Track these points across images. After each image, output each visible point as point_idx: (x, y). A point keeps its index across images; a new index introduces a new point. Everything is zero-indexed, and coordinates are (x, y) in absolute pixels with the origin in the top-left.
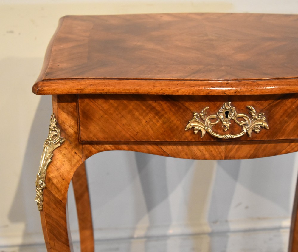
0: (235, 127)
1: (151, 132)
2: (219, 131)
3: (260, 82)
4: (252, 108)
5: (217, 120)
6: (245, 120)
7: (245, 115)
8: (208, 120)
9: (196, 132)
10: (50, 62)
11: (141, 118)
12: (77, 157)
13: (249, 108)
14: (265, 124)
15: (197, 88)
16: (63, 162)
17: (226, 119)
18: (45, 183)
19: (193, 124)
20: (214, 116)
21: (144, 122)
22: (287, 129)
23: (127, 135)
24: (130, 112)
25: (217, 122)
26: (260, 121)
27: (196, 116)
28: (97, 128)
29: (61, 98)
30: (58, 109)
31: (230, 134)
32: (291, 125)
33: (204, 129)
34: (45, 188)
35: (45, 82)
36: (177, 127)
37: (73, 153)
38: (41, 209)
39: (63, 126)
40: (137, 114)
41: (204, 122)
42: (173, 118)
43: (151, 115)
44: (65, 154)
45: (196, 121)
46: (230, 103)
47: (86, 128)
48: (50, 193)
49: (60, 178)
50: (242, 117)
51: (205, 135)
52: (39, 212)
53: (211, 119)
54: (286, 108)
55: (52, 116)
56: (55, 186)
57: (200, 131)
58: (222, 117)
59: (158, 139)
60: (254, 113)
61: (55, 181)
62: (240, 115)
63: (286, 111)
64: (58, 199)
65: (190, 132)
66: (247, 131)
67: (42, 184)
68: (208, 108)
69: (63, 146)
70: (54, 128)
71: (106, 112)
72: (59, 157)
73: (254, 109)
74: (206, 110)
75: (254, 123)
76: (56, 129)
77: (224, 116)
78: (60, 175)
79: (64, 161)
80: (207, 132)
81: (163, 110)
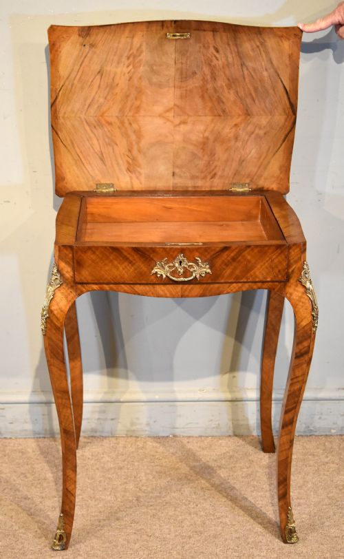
0: (186, 273)
1: (126, 276)
2: (177, 276)
4: (198, 258)
5: (174, 267)
6: (194, 268)
7: (194, 264)
8: (167, 267)
9: (159, 276)
11: (119, 265)
12: (72, 295)
13: (196, 259)
14: (209, 271)
17: (180, 267)
18: (48, 313)
19: (156, 270)
20: (171, 264)
21: (121, 269)
22: (226, 275)
23: (109, 278)
24: (111, 261)
25: (174, 269)
26: (205, 268)
27: (159, 264)
28: (87, 273)
30: (58, 260)
31: (183, 278)
32: (228, 272)
33: (165, 274)
34: (48, 318)
36: (145, 272)
37: (69, 291)
38: (44, 334)
39: (62, 272)
40: (116, 262)
41: (164, 269)
42: (142, 266)
43: (126, 263)
44: (63, 293)
45: (159, 268)
46: (182, 255)
47: (80, 273)
48: (52, 322)
49: (59, 311)
50: (192, 265)
51: (165, 278)
52: (43, 336)
53: (170, 267)
54: (223, 259)
55: (54, 264)
56: (56, 316)
57: (162, 275)
58: (177, 265)
59: (131, 281)
60: (200, 263)
61: (55, 312)
62: (190, 264)
63: (223, 261)
64: (57, 325)
65: (155, 276)
66: (196, 275)
67: (46, 314)
68: (166, 258)
69: (62, 287)
70: (56, 273)
71: (93, 261)
72: (59, 295)
73: (200, 259)
74: (166, 260)
75: (201, 270)
77: (179, 264)
78: (60, 308)
79: (62, 298)
80: (167, 276)
81: (134, 260)
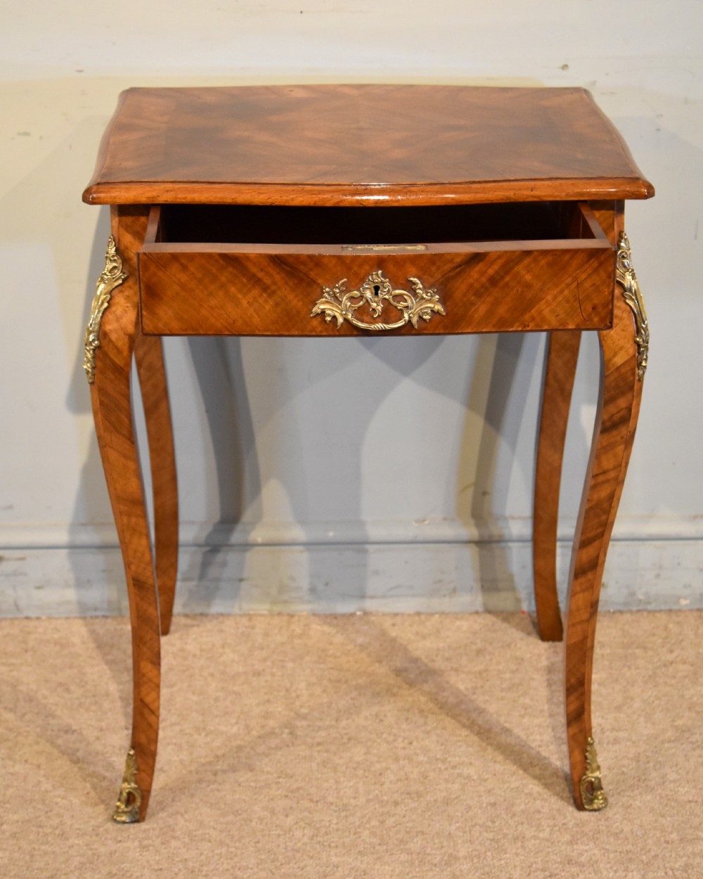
1: (256, 320)
2: (366, 318)
4: (415, 280)
5: (362, 300)
6: (406, 301)
7: (405, 292)
8: (347, 299)
9: (328, 319)
11: (240, 296)
13: (411, 281)
14: (438, 307)
16: (126, 309)
17: (376, 299)
18: (98, 340)
19: (322, 307)
20: (356, 293)
21: (245, 302)
22: (476, 316)
23: (219, 325)
24: (222, 286)
25: (361, 303)
26: (430, 301)
27: (328, 292)
28: (170, 313)
29: (124, 210)
30: (118, 228)
31: (382, 323)
32: (482, 309)
33: (341, 314)
34: (98, 347)
35: (100, 186)
36: (298, 312)
39: (126, 255)
40: (233, 289)
41: (340, 303)
42: (291, 297)
43: (256, 292)
44: (128, 297)
45: (327, 302)
46: (380, 272)
47: (152, 312)
48: (106, 355)
50: (401, 295)
51: (342, 324)
52: (89, 385)
53: (352, 299)
54: (471, 281)
55: (110, 238)
56: (114, 344)
57: (334, 317)
58: (368, 294)
59: (268, 330)
60: (420, 289)
61: (113, 337)
62: (398, 292)
63: (471, 286)
64: (117, 365)
65: (319, 319)
66: (410, 317)
67: (94, 340)
68: (345, 280)
69: (126, 284)
70: (113, 256)
71: (183, 286)
72: (120, 300)
73: (419, 282)
74: (343, 284)
75: (421, 305)
76: (116, 258)
77: (372, 293)
79: (128, 307)
80: (346, 320)
81: (275, 283)
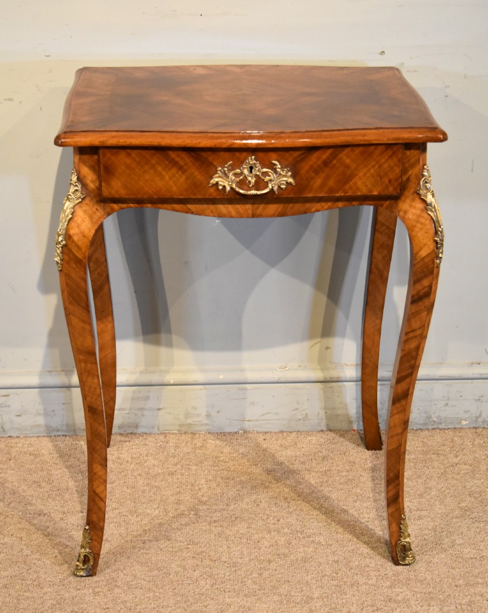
0: (260, 183)
1: (174, 188)
2: (244, 187)
3: (282, 135)
4: (276, 162)
5: (242, 175)
6: (270, 176)
7: (270, 171)
8: (232, 175)
9: (220, 187)
10: (71, 115)
11: (164, 173)
12: (98, 214)
13: (273, 163)
14: (291, 180)
15: (219, 141)
17: (251, 175)
18: (65, 240)
19: (216, 180)
20: (238, 171)
21: (167, 177)
22: (315, 186)
23: (150, 192)
24: (153, 167)
25: (241, 177)
26: (285, 176)
27: (220, 170)
28: (119, 184)
29: (82, 151)
30: (79, 163)
31: (255, 190)
32: (318, 182)
33: (229, 185)
34: (65, 245)
35: (67, 134)
36: (201, 183)
37: (94, 209)
38: (60, 269)
39: (84, 181)
40: (159, 169)
41: (228, 177)
42: (196, 173)
43: (174, 170)
44: (86, 210)
45: (220, 177)
46: (253, 157)
47: (109, 184)
48: (70, 251)
49: (81, 236)
50: (267, 172)
51: (229, 191)
52: (58, 272)
53: (236, 175)
54: (312, 163)
55: (73, 170)
56: (75, 243)
57: (224, 187)
58: (246, 172)
59: (181, 195)
60: (279, 168)
61: (76, 238)
62: (265, 170)
63: (312, 166)
64: (78, 257)
65: (214, 188)
66: (272, 187)
67: (62, 241)
68: (231, 162)
69: (84, 202)
70: (75, 183)
71: (128, 167)
72: (80, 213)
73: (278, 163)
74: (230, 165)
75: (279, 179)
76: (77, 184)
77: (248, 170)
78: (81, 233)
79: (85, 218)
80: (232, 188)
81: (186, 164)
